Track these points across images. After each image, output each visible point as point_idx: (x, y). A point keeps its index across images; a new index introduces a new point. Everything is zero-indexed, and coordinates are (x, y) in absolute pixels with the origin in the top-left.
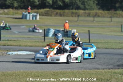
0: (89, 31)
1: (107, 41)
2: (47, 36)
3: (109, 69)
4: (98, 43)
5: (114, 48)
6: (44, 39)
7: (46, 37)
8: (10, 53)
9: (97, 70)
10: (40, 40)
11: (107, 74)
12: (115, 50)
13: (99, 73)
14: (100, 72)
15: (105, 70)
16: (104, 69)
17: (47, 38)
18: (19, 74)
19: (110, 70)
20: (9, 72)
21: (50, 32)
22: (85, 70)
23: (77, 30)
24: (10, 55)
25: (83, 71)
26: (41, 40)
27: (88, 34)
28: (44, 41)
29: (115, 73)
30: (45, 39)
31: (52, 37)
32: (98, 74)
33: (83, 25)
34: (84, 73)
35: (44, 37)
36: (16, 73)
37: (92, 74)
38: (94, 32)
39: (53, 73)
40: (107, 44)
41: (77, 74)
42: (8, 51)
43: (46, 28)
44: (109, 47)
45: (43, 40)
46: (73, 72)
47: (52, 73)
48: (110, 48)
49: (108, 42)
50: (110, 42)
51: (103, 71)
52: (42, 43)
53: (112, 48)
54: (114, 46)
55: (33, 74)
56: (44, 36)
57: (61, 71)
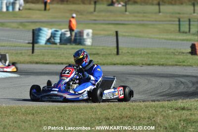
0: (117, 32)
2: (37, 43)
3: (154, 101)
5: (163, 65)
6: (31, 48)
7: (36, 45)
12: (166, 67)
13: (135, 107)
14: (137, 106)
15: (147, 103)
17: (38, 47)
19: (154, 103)
21: (41, 34)
23: (93, 30)
27: (115, 37)
28: (33, 52)
29: (163, 107)
30: (35, 48)
31: (46, 44)
33: (104, 20)
35: (31, 45)
38: (127, 34)
40: (150, 56)
41: (97, 110)
44: (154, 63)
45: (31, 51)
47: (56, 108)
51: (142, 104)
52: (29, 55)
53: (159, 65)
54: (163, 60)
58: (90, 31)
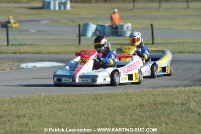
0: (152, 25)
1: (181, 41)
2: (84, 35)
3: (186, 86)
4: (168, 44)
5: (193, 52)
6: (78, 40)
7: (82, 38)
8: (24, 65)
9: (165, 89)
10: (71, 43)
11: (182, 95)
12: (196, 54)
13: (168, 93)
14: (170, 92)
15: (179, 88)
16: (177, 86)
17: (84, 39)
18: (38, 100)
19: (186, 89)
20: (22, 97)
21: (88, 29)
22: (146, 90)
23: (132, 24)
24: (23, 68)
25: (143, 91)
26: (74, 43)
27: (151, 30)
28: (79, 44)
29: (195, 92)
30: (81, 40)
31: (92, 36)
32: (167, 95)
34: (144, 95)
35: (78, 38)
36: (33, 99)
37: (158, 95)
38: (160, 27)
39: (95, 95)
41: (132, 97)
42: (20, 62)
43: (82, 23)
44: (185, 51)
46: (126, 93)
47: (93, 96)
48: (188, 52)
49: (183, 43)
50: (187, 43)
51: (175, 90)
52: (76, 47)
53: (190, 52)
54: (193, 48)
55: (61, 99)
56: (80, 36)
57: (106, 92)
58: (130, 25)
